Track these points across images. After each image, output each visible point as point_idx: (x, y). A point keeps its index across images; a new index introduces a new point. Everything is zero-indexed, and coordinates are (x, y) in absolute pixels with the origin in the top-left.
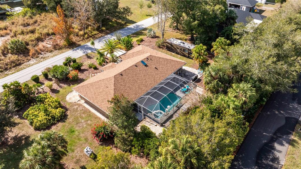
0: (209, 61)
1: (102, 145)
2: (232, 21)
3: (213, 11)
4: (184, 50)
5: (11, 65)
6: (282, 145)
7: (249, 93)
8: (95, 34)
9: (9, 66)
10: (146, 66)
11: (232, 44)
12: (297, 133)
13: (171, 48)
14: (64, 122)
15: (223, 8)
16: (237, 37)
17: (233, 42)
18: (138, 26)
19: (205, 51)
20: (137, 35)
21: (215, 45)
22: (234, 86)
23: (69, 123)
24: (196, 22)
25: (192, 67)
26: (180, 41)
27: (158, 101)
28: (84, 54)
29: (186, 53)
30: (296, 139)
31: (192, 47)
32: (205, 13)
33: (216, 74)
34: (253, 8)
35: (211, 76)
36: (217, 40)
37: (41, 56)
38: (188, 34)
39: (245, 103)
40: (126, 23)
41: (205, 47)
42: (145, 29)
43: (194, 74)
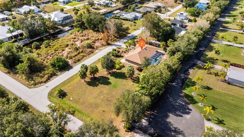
0: (167, 48)
2: (174, 33)
3: (167, 29)
4: (157, 44)
6: (191, 69)
7: (181, 55)
8: (116, 39)
10: (146, 50)
11: (174, 41)
12: (196, 67)
13: (151, 44)
15: (170, 28)
16: (176, 39)
17: (175, 40)
18: (132, 35)
19: (165, 44)
20: (134, 39)
21: (168, 42)
22: (176, 53)
24: (161, 34)
25: (161, 50)
26: (154, 41)
27: (154, 59)
28: (116, 48)
29: (157, 46)
30: (195, 68)
31: (160, 43)
32: (164, 30)
33: (171, 50)
34: (182, 25)
35: (169, 51)
36: (169, 40)
37: (99, 49)
38: (157, 38)
39: (180, 58)
40: (126, 34)
41: (165, 43)
42: (136, 36)
43: (162, 53)
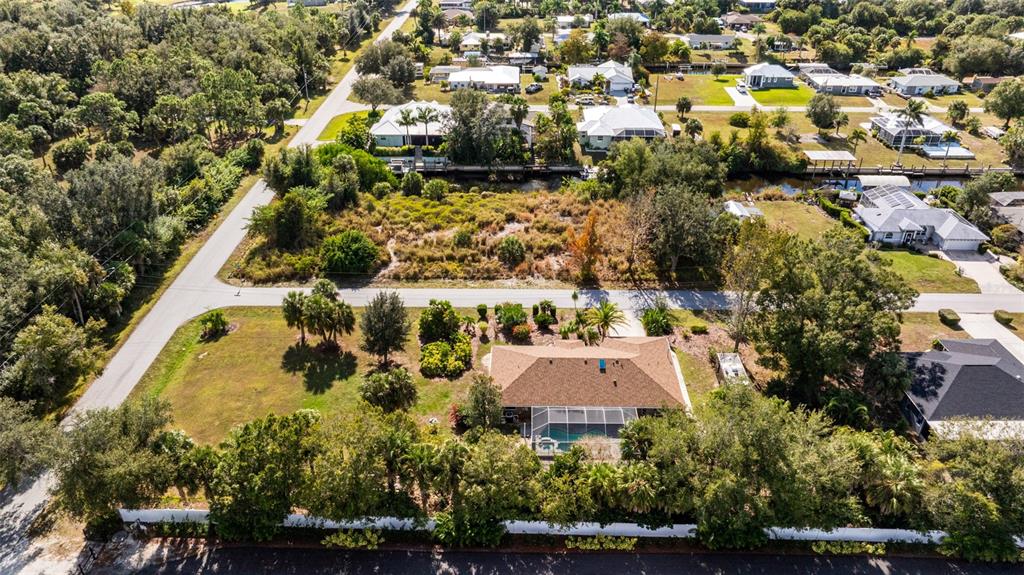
1: (453, 429)
5: (483, 274)
9: (479, 275)
10: (603, 370)
14: (451, 380)
23: (453, 387)
37: (529, 278)
